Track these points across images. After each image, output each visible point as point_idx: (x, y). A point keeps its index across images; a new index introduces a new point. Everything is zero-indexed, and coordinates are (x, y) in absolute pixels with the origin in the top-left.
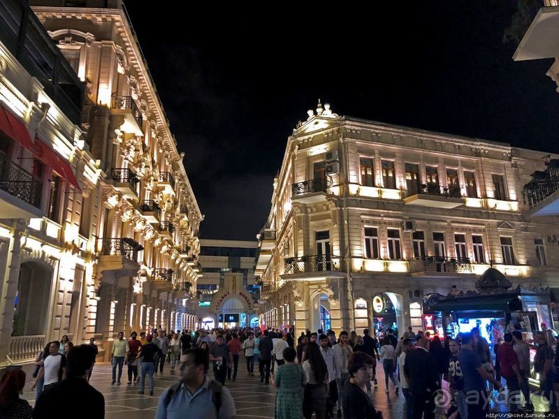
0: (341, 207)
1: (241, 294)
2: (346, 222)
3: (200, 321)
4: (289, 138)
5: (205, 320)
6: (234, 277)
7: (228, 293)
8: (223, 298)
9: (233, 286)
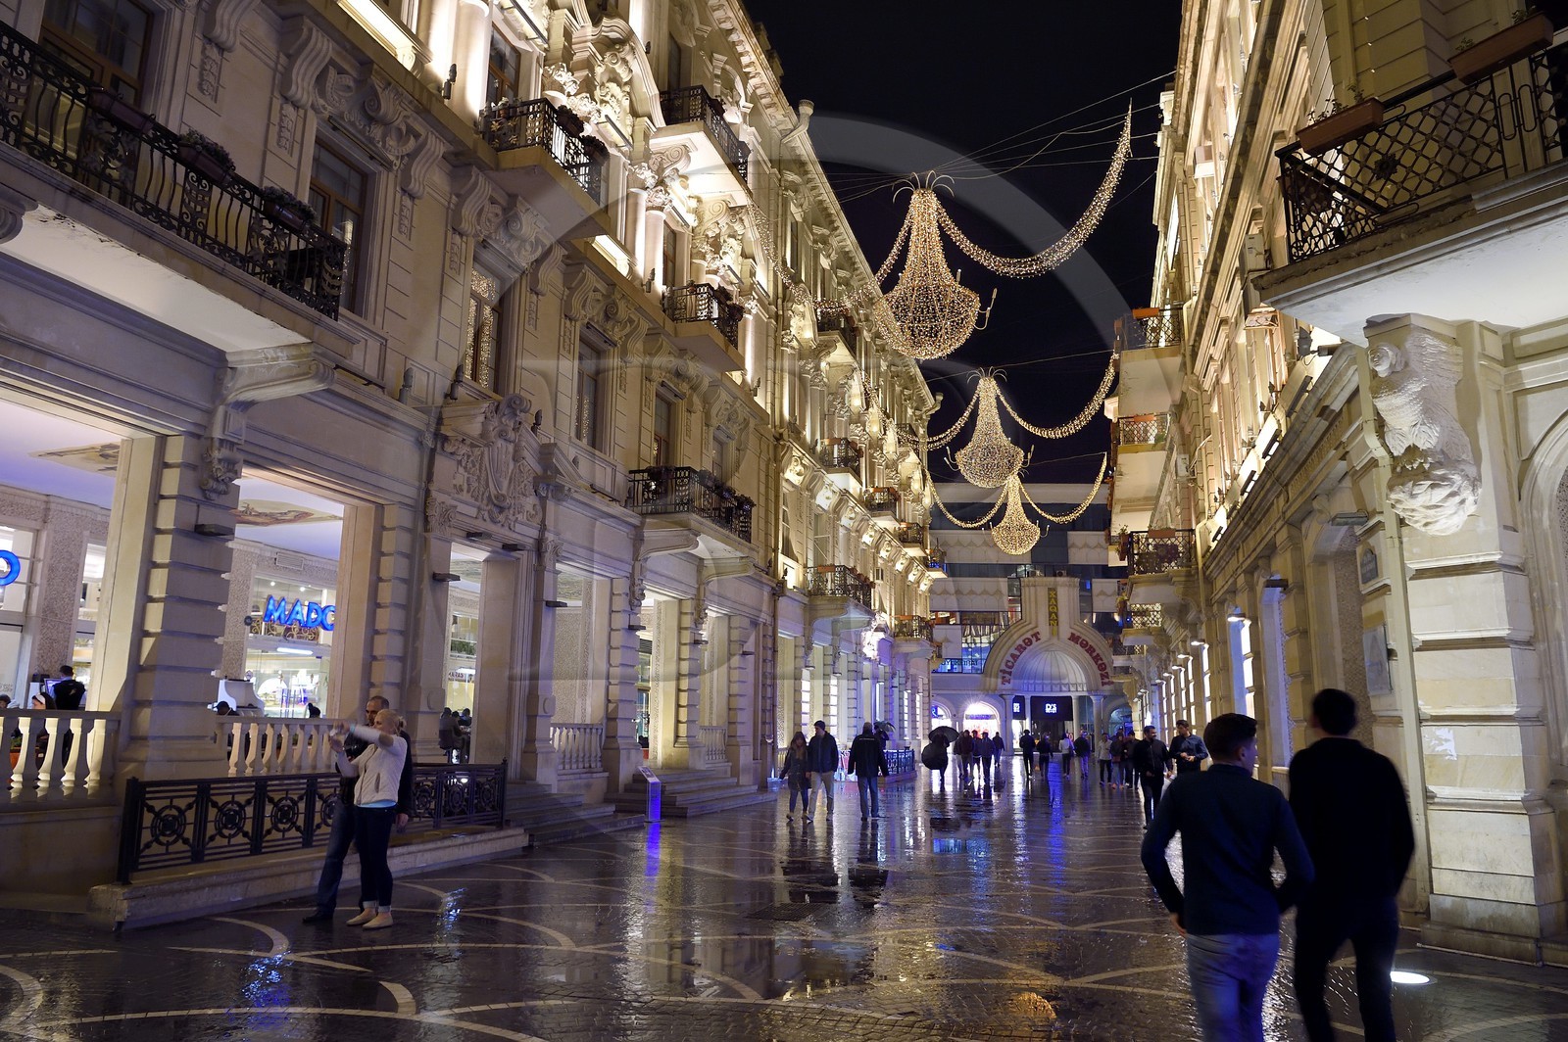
1: (1074, 638)
3: (957, 716)
5: (972, 710)
6: (1052, 590)
7: (1036, 635)
8: (1021, 649)
9: (1050, 614)
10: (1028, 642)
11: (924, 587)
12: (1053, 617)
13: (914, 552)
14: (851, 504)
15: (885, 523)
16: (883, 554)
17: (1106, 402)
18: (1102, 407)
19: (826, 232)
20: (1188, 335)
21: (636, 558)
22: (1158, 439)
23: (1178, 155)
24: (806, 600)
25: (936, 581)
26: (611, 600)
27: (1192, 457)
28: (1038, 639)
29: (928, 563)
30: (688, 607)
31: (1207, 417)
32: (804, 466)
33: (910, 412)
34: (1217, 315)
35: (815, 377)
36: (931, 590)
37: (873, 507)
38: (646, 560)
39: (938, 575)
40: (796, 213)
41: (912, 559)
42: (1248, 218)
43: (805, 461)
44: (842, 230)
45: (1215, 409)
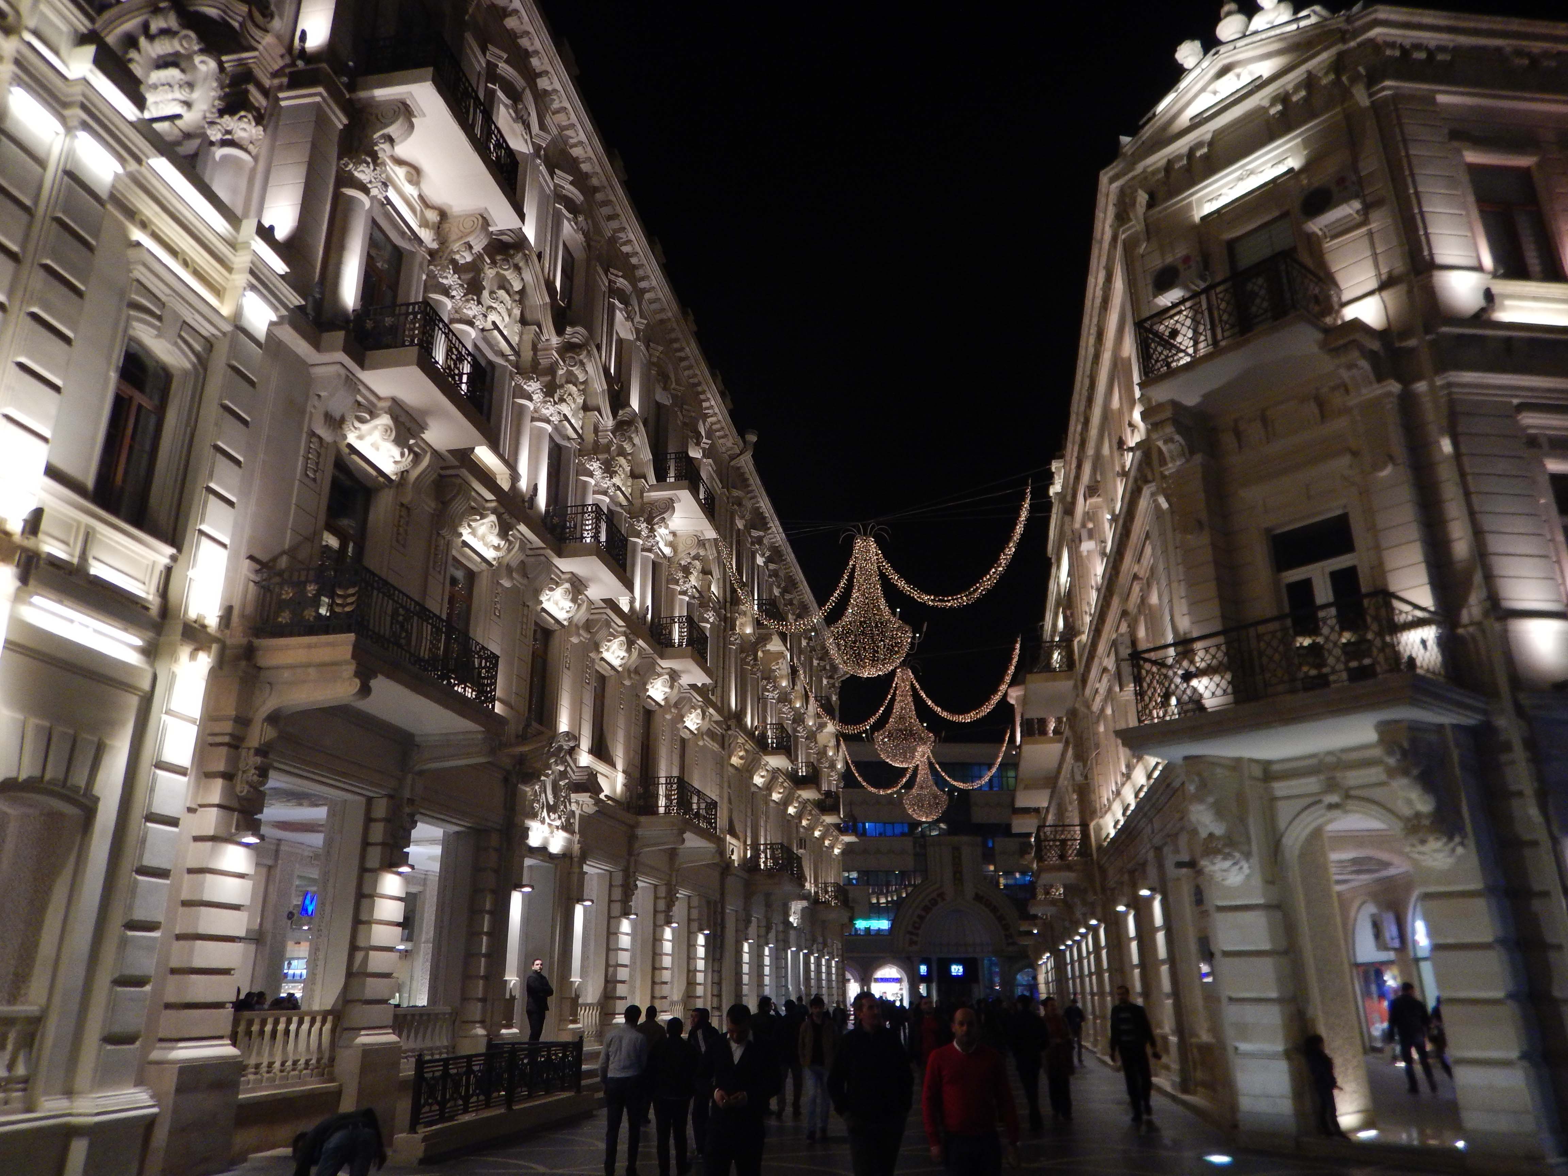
0: (1406, 380)
1: (978, 898)
2: (1446, 446)
3: (865, 979)
4: (1104, 177)
5: (880, 973)
6: (956, 849)
7: (941, 895)
8: (927, 909)
9: (955, 873)
10: (934, 902)
11: (837, 851)
12: (958, 876)
13: (829, 819)
14: (781, 780)
15: (807, 794)
16: (804, 823)
17: (1010, 691)
18: (1006, 695)
19: (762, 533)
20: (1080, 668)
21: (630, 853)
22: (1055, 731)
23: (1067, 519)
24: (745, 875)
25: (848, 844)
26: (610, 890)
27: (1085, 766)
28: (943, 899)
29: (842, 829)
30: (662, 892)
31: (1096, 734)
32: (746, 751)
33: (825, 682)
34: (1101, 664)
35: (753, 666)
36: (843, 853)
37: (798, 782)
38: (638, 854)
39: (847, 839)
40: (740, 524)
41: (829, 825)
42: (1118, 615)
43: (747, 747)
44: (774, 529)
45: (1102, 729)
